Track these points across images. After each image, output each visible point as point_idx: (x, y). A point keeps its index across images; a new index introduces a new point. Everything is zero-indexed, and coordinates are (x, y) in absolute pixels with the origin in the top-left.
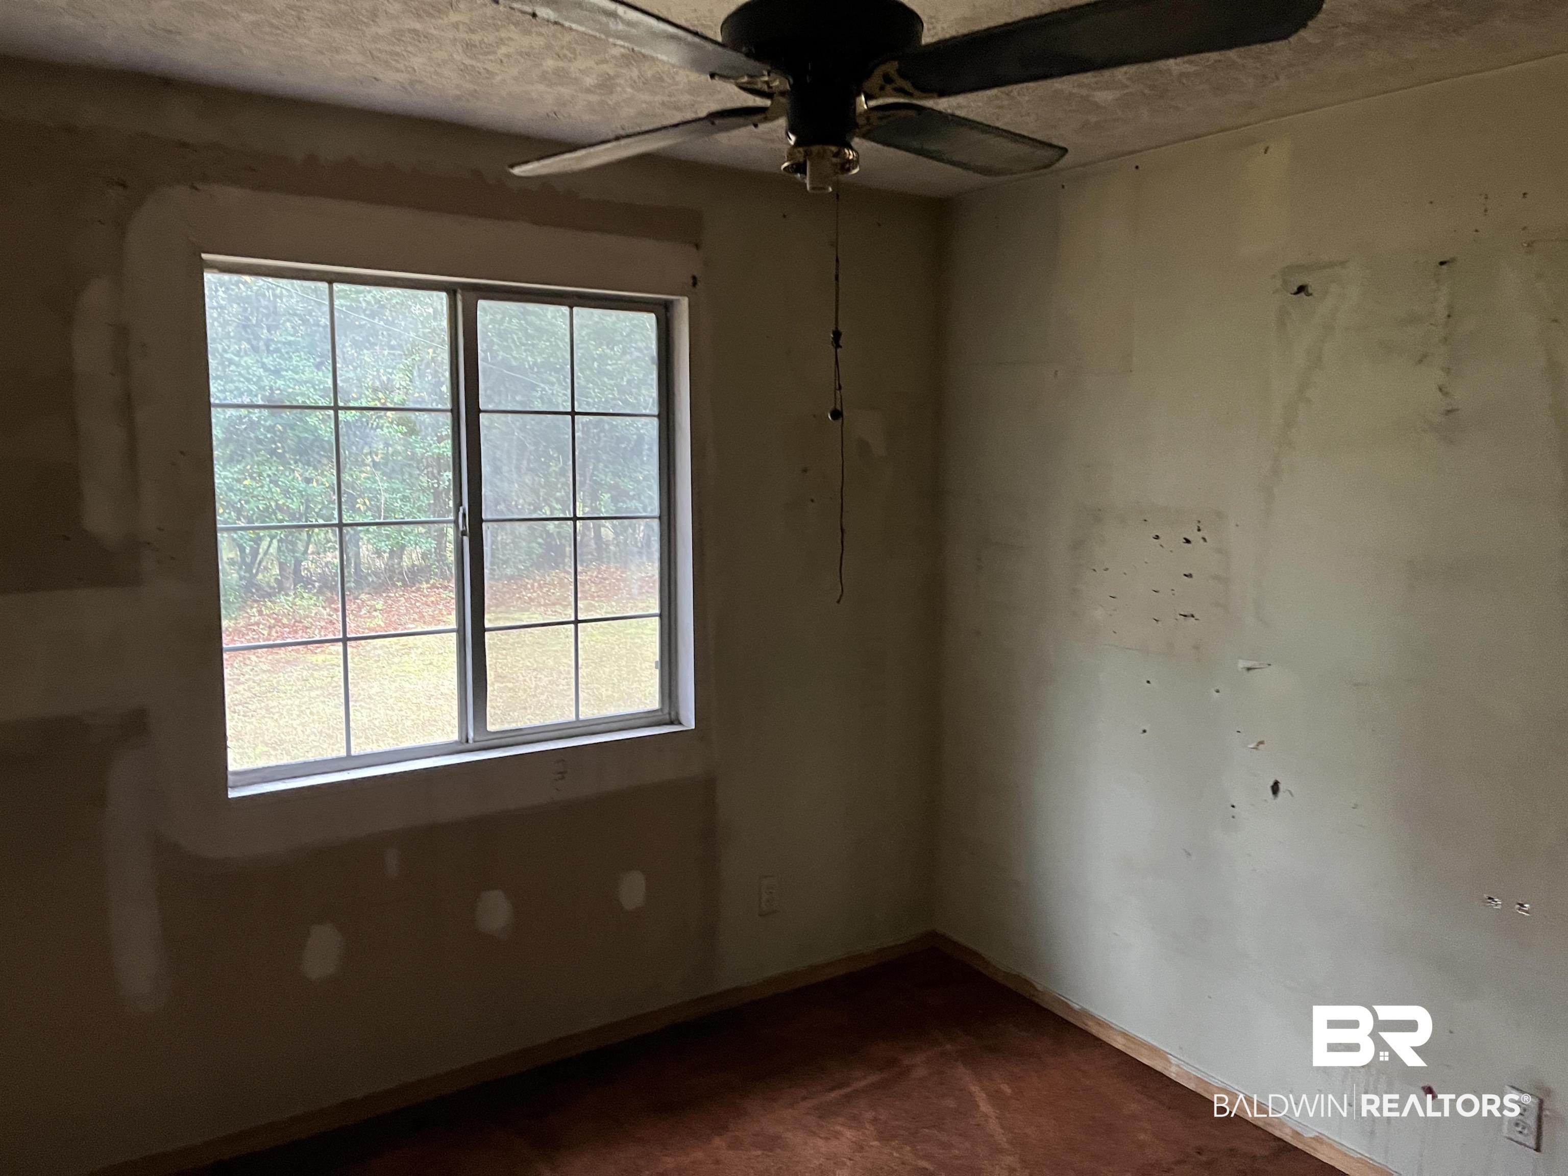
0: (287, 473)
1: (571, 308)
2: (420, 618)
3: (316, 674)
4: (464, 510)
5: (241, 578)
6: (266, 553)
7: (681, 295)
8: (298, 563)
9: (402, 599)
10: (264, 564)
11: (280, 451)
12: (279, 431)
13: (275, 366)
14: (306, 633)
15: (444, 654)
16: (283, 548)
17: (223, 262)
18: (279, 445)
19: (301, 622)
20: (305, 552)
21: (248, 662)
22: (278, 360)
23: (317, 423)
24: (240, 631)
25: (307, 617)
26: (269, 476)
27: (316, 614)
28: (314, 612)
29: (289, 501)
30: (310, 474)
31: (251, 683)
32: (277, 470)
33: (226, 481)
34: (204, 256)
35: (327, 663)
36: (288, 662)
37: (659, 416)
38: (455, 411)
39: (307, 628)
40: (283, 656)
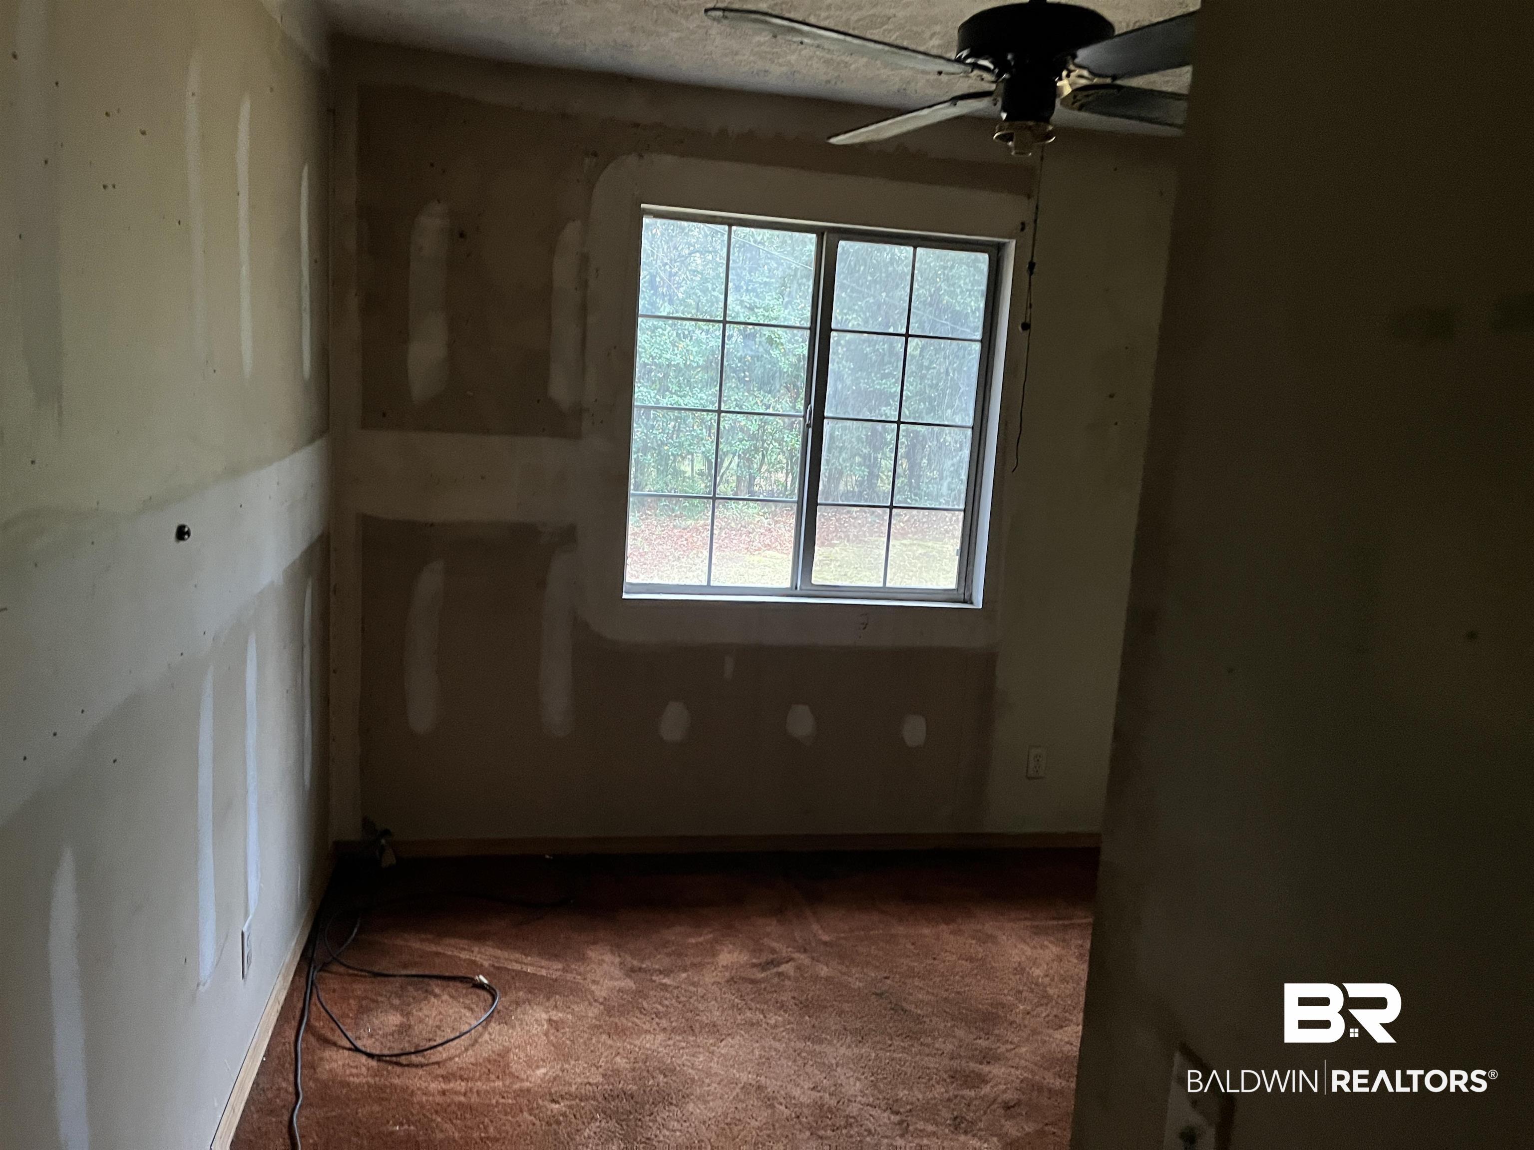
0: (751, 399)
1: (915, 248)
2: (845, 536)
3: (750, 571)
4: (811, 408)
5: (706, 487)
6: (727, 468)
7: (1010, 238)
8: (752, 478)
9: (834, 518)
10: (725, 476)
11: (747, 379)
12: (748, 361)
13: (750, 304)
14: (749, 537)
15: (859, 569)
16: (741, 464)
17: (658, 211)
18: (747, 374)
19: (745, 527)
20: (760, 469)
21: (700, 555)
22: (753, 298)
23: (778, 355)
24: (698, 530)
25: (751, 523)
26: (736, 400)
27: (758, 522)
28: (757, 520)
29: (749, 423)
30: (768, 400)
31: (699, 572)
32: (743, 396)
33: (702, 401)
34: (643, 206)
35: (761, 564)
36: (731, 559)
37: (981, 341)
38: (812, 329)
39: (750, 533)
40: (728, 553)
